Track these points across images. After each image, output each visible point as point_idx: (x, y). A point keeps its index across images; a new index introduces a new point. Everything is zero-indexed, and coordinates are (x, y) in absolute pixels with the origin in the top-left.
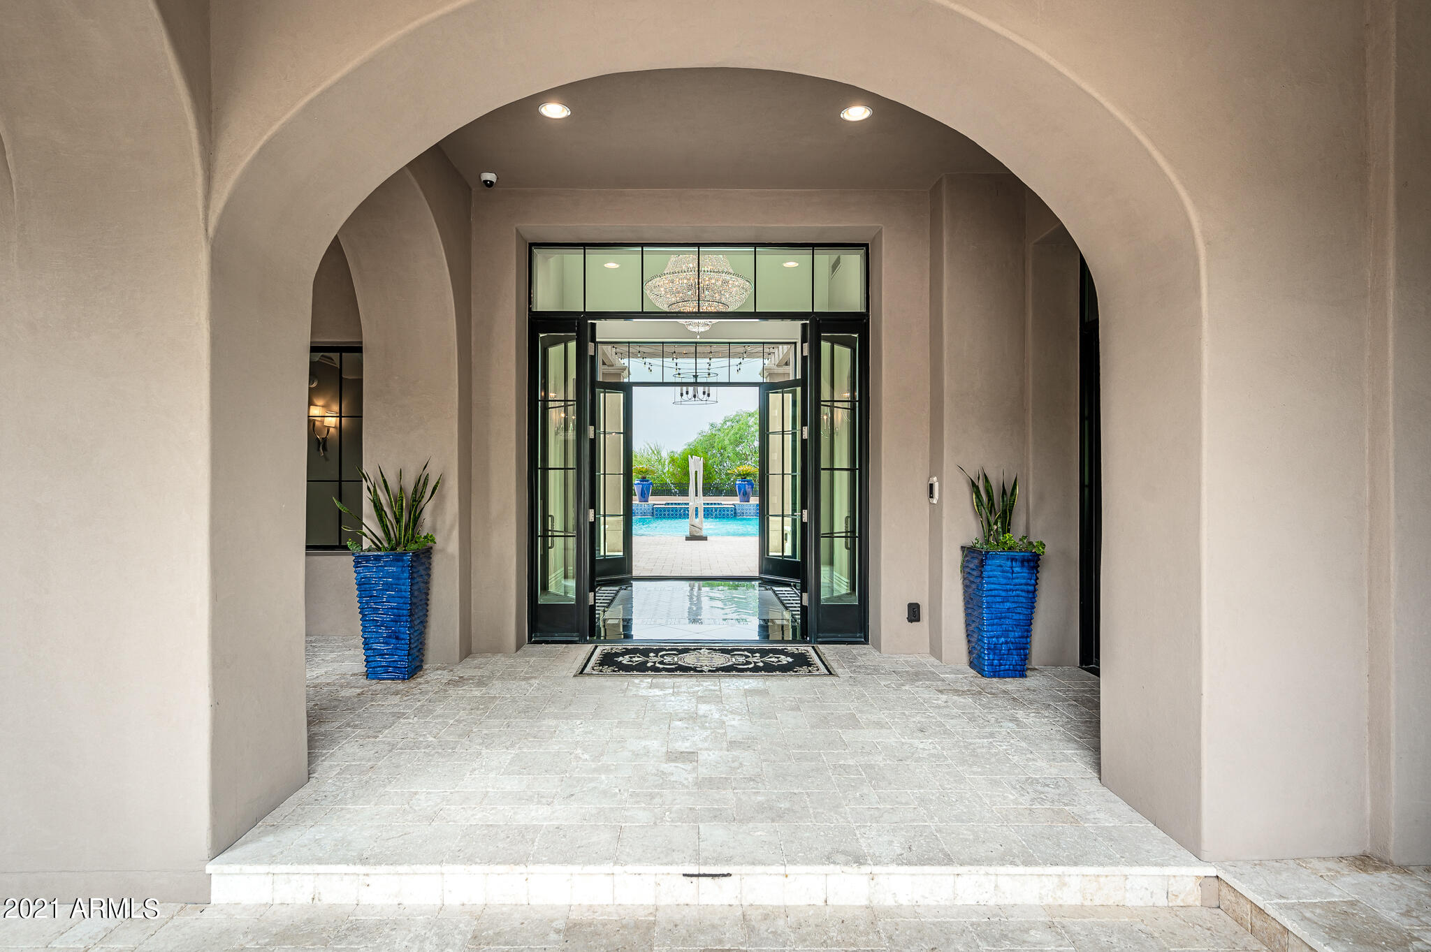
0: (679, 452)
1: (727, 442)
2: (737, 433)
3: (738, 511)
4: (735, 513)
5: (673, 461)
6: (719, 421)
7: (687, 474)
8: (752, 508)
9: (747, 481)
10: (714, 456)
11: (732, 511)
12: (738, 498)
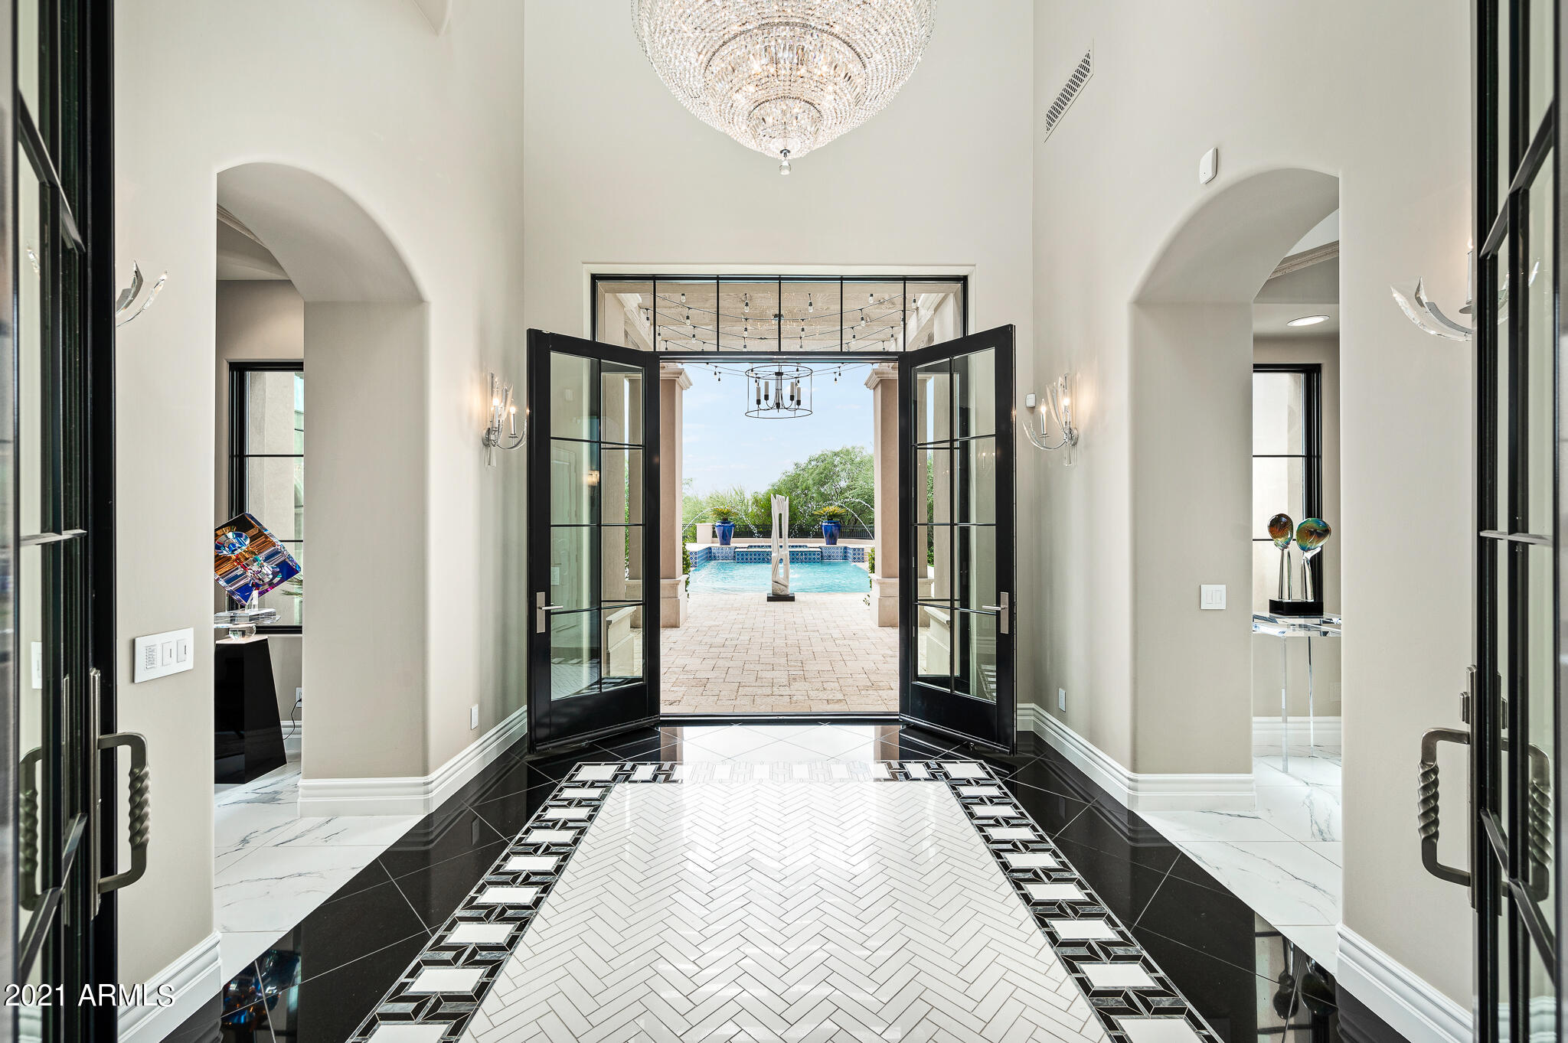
0: (762, 493)
1: (810, 482)
2: (822, 473)
3: (824, 554)
4: (822, 556)
5: (756, 502)
6: (803, 461)
7: (770, 515)
8: (839, 551)
9: (834, 523)
10: (798, 496)
11: (818, 554)
12: (824, 540)
